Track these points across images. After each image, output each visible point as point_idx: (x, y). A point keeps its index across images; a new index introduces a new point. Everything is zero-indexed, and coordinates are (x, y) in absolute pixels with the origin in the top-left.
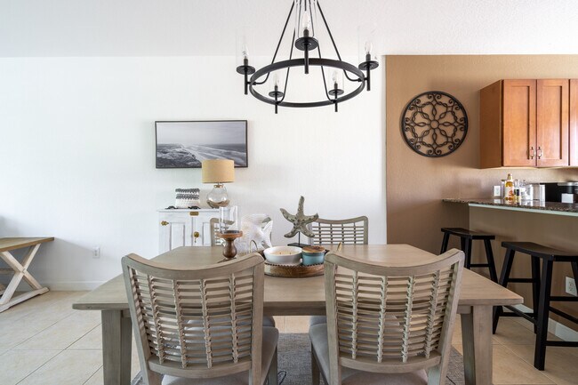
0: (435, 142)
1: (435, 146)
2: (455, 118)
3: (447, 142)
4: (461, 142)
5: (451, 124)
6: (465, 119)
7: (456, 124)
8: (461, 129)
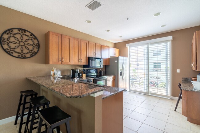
0: (22, 52)
1: (22, 54)
2: (34, 43)
3: (29, 52)
4: (36, 53)
5: (32, 45)
6: (39, 44)
7: (34, 45)
8: (36, 48)
